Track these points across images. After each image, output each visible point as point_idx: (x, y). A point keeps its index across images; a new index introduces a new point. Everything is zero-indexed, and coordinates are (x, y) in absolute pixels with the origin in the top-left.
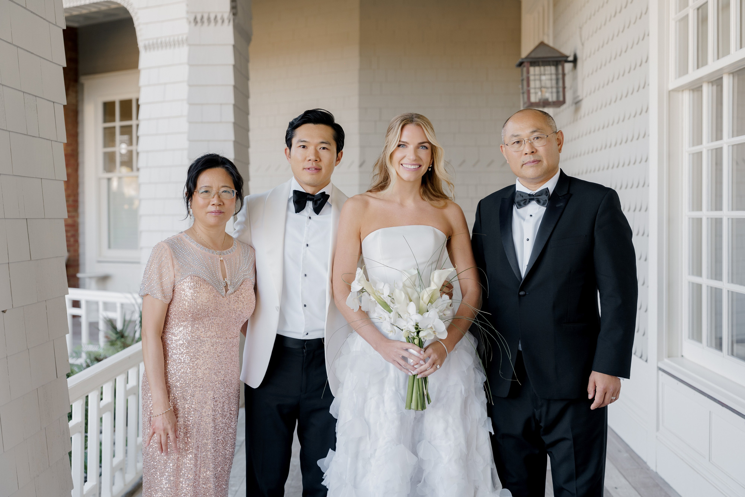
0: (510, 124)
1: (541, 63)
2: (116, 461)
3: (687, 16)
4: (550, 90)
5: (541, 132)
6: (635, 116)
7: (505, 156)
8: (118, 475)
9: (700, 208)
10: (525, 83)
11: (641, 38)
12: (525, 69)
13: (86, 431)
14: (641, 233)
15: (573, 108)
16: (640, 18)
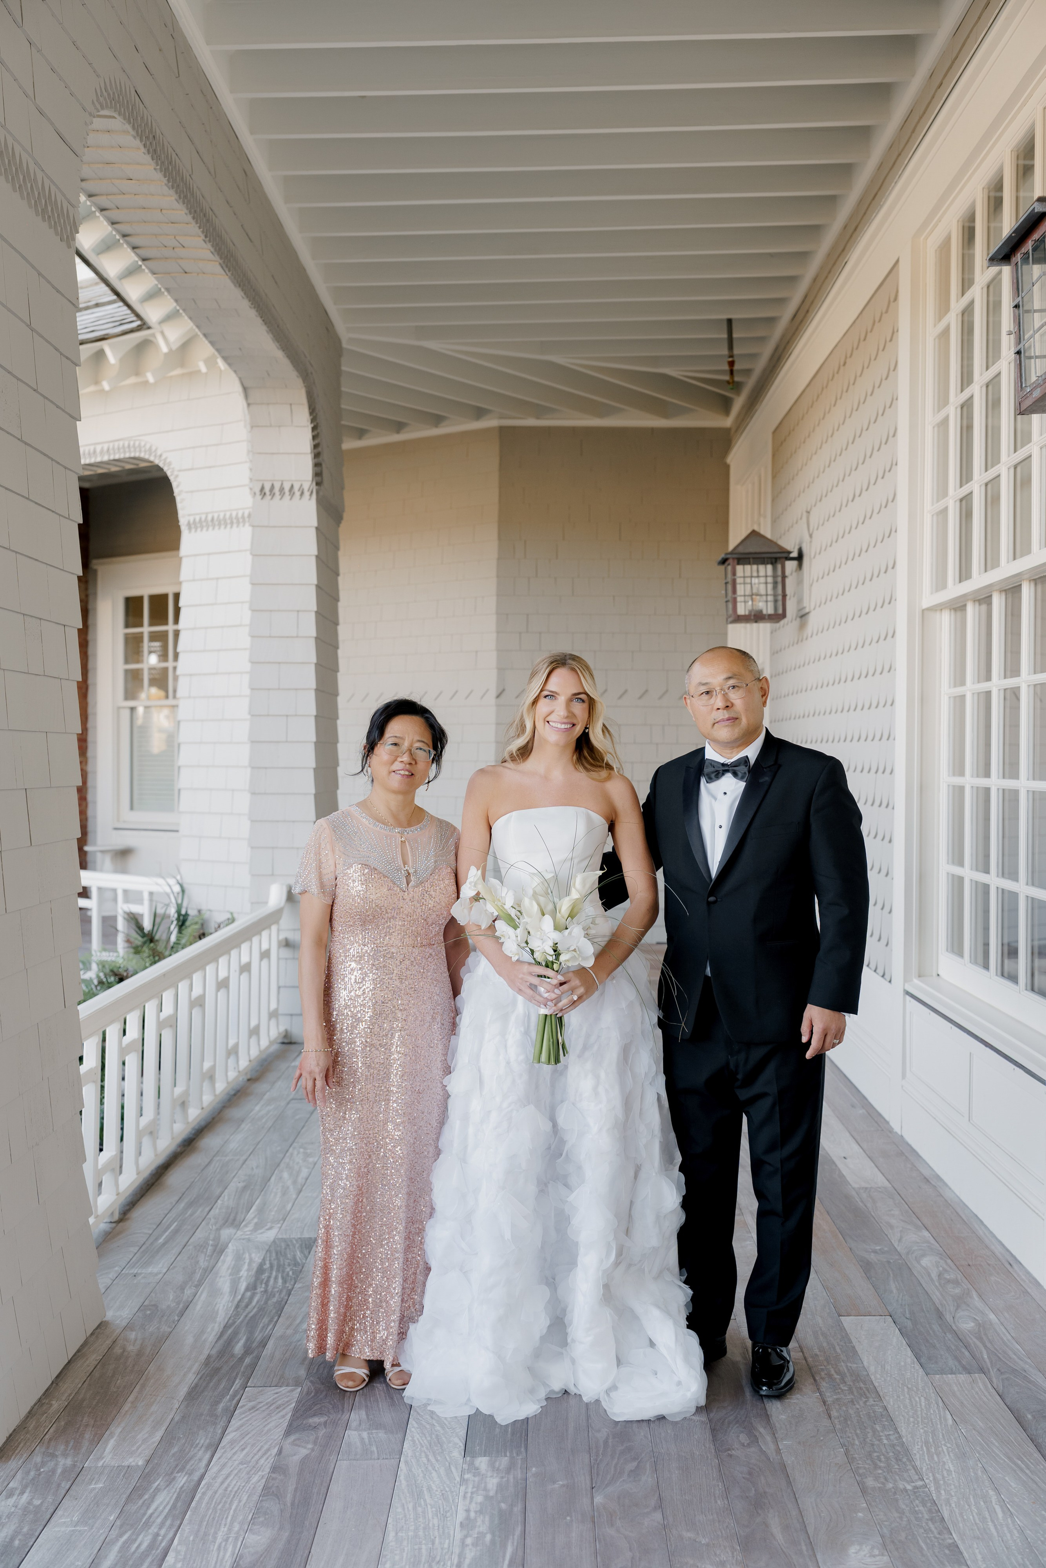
0: (697, 667)
1: (751, 560)
2: (144, 1121)
3: (946, 509)
4: (764, 598)
5: (738, 679)
6: (877, 642)
7: (691, 711)
8: (146, 1141)
9: (962, 773)
10: (730, 587)
11: (887, 535)
12: (729, 568)
13: (103, 1080)
14: (884, 804)
15: (796, 623)
16: (886, 507)
